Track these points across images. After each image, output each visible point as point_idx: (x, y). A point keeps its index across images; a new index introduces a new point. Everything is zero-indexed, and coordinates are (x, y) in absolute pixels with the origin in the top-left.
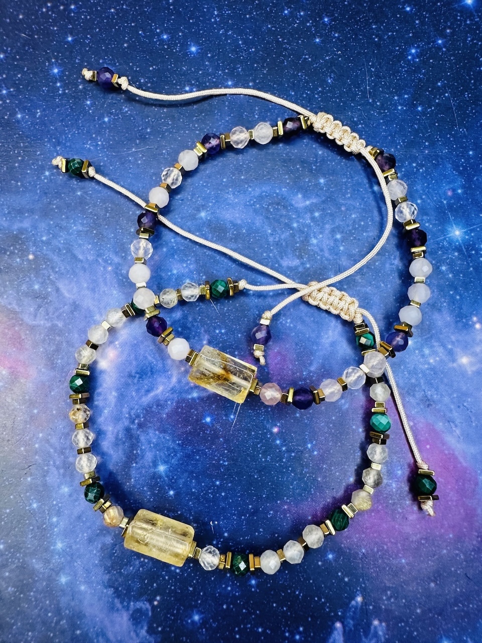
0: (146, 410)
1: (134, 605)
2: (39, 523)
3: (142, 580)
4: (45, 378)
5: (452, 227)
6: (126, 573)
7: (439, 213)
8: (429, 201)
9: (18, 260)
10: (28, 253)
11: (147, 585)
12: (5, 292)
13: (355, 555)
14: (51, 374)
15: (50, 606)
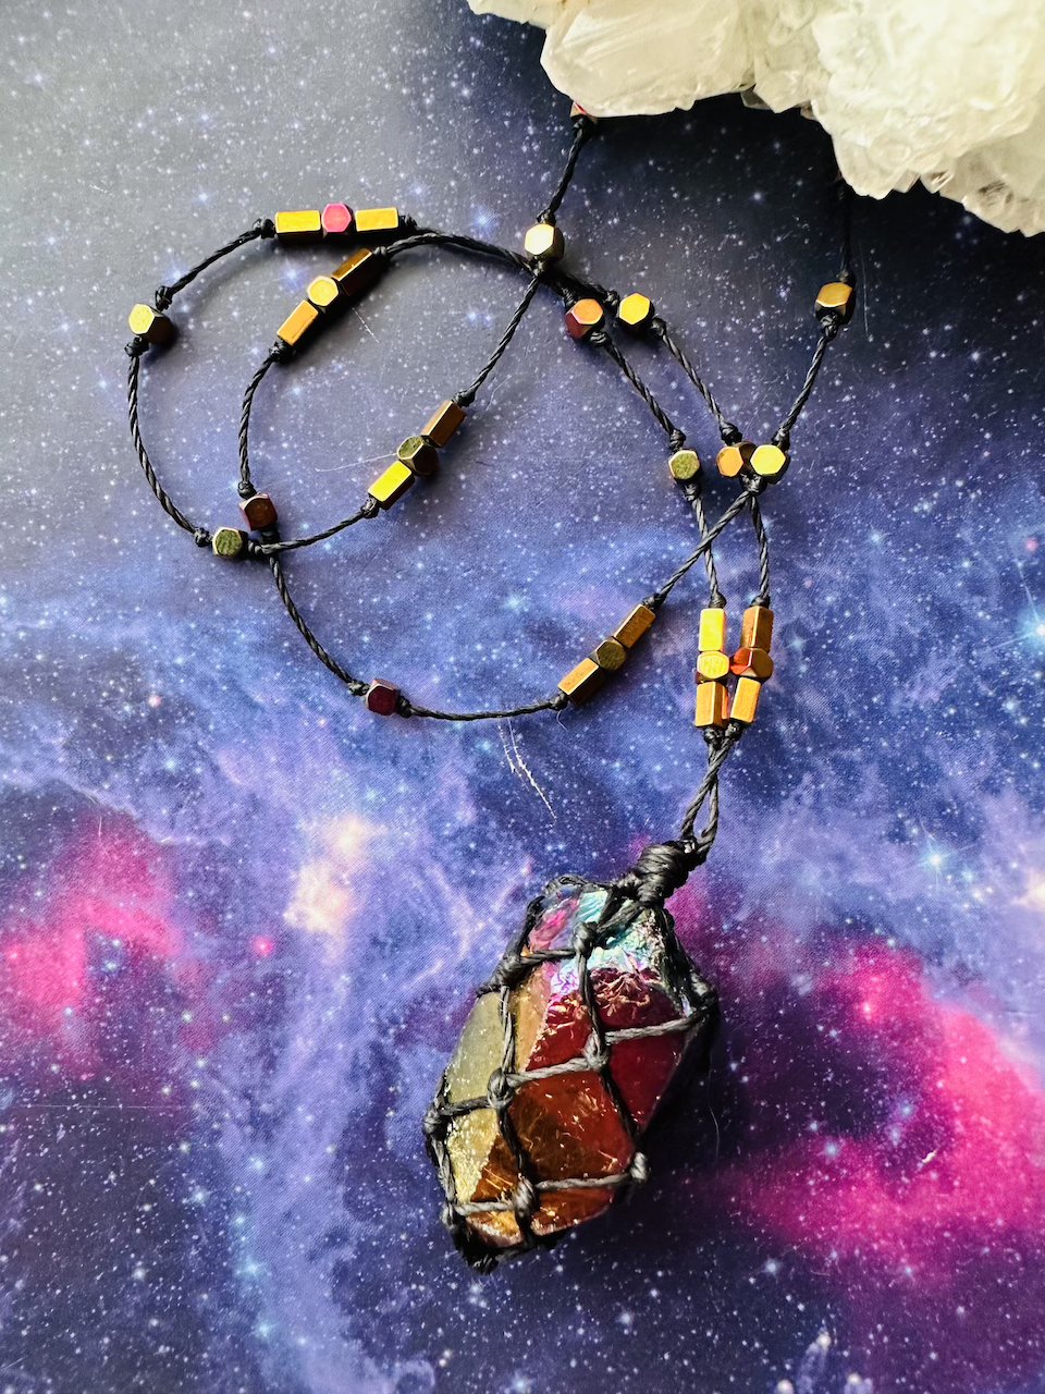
0: (412, 1010)
1: (401, 1367)
2: (209, 1229)
3: (414, 1323)
4: (203, 952)
5: (1032, 616)
6: (384, 1311)
7: (1007, 589)
8: (986, 563)
9: (127, 708)
10: (147, 694)
11: (425, 1332)
12: (106, 775)
13: (819, 1263)
14: (214, 942)
15: (242, 1376)
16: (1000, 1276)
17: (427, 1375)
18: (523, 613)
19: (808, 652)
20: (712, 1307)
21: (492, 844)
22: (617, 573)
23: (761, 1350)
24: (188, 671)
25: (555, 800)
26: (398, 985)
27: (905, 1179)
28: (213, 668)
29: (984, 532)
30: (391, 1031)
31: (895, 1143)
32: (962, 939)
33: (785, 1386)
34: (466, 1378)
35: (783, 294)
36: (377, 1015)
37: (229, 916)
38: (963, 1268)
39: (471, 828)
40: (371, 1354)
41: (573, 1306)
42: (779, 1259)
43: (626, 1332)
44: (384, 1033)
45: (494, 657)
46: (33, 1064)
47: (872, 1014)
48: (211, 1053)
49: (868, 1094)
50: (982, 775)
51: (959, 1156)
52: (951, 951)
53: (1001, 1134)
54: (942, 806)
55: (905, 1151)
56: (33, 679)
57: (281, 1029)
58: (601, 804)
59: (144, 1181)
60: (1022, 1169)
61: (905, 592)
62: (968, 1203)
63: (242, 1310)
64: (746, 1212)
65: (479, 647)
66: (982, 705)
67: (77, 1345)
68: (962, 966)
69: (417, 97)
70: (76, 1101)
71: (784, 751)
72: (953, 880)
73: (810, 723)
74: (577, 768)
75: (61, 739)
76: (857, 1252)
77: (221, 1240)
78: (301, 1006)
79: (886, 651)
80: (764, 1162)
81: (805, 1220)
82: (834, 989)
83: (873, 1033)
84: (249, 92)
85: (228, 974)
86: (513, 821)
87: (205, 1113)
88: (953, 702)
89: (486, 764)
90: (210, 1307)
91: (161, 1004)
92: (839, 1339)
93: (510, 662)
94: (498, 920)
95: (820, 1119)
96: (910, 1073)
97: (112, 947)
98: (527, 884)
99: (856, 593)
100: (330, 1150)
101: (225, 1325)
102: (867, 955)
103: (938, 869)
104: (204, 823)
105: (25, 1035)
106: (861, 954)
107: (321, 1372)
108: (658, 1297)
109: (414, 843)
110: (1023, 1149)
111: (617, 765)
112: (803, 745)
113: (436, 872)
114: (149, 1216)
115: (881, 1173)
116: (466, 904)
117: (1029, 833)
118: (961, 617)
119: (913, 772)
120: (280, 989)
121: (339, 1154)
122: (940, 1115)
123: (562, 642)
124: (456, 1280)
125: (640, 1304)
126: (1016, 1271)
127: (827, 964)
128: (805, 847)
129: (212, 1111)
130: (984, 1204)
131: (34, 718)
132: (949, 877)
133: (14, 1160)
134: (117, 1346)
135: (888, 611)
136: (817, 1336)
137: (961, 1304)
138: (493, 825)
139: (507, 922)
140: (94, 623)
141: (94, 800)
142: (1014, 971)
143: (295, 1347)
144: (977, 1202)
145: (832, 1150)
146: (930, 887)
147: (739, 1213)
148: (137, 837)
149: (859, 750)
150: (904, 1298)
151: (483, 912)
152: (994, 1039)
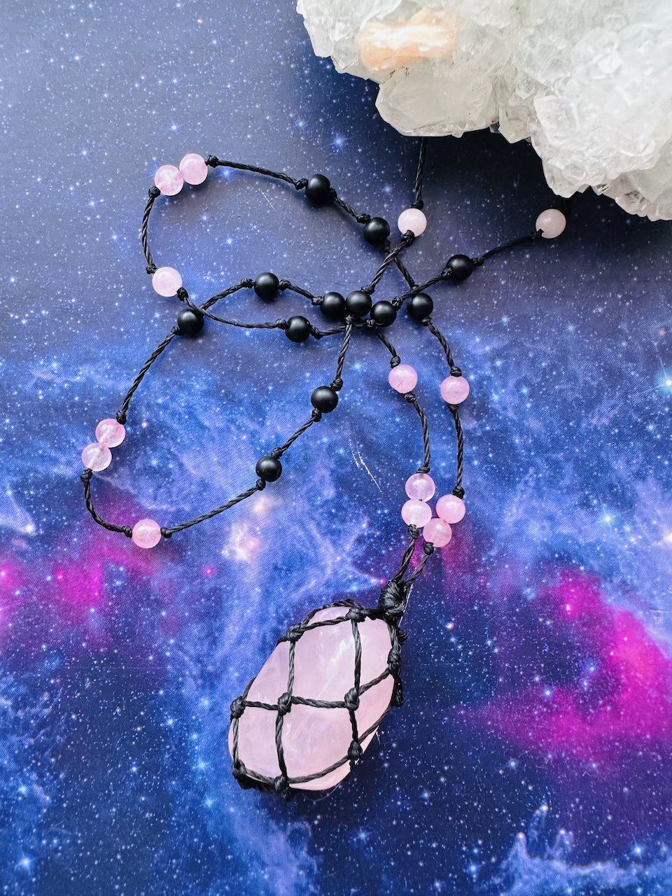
1: (291, 825)
2: (176, 742)
4: (173, 574)
5: (663, 375)
7: (648, 358)
8: (636, 343)
9: (129, 429)
10: (141, 421)
11: (306, 804)
12: (116, 469)
13: (542, 759)
14: (180, 569)
15: (195, 831)
16: (649, 769)
17: (307, 830)
18: (363, 373)
19: (531, 395)
21: (345, 509)
22: (418, 349)
23: (506, 815)
24: (165, 407)
25: (382, 483)
26: (289, 594)
27: (591, 711)
28: (180, 405)
29: (635, 325)
31: (586, 689)
32: (623, 567)
33: (521, 836)
34: (331, 833)
35: (515, 185)
36: (277, 612)
37: (189, 553)
38: (626, 765)
39: (333, 500)
40: (273, 818)
41: (395, 787)
42: (517, 758)
43: (426, 803)
44: (282, 623)
45: (346, 399)
46: (71, 642)
47: (573, 611)
48: (178, 635)
49: (570, 659)
50: (634, 468)
51: (624, 697)
52: (617, 573)
53: (648, 683)
54: (611, 487)
55: (592, 694)
56: (73, 412)
57: (220, 620)
59: (137, 713)
60: (662, 704)
61: (587, 360)
62: (629, 725)
63: (196, 791)
64: (497, 730)
66: (634, 427)
67: (96, 813)
68: (624, 582)
69: (301, 70)
70: (97, 665)
71: (519, 454)
72: (619, 529)
73: (533, 437)
74: (396, 465)
76: (563, 755)
77: (184, 748)
78: (231, 607)
79: (577, 395)
80: (507, 701)
81: (533, 736)
82: (548, 596)
83: (572, 623)
84: (201, 65)
85: (187, 588)
86: (357, 496)
87: (173, 671)
88: (617, 425)
89: (341, 461)
90: (177, 789)
91: (148, 605)
92: (553, 808)
93: (356, 401)
94: (349, 555)
95: (541, 674)
96: (594, 646)
97: (119, 571)
98: (366, 534)
99: (559, 361)
101: (185, 800)
102: (567, 575)
103: (609, 524)
104: (174, 498)
105: (67, 626)
106: (565, 575)
107: (243, 828)
108: (446, 782)
109: (299, 510)
110: (662, 693)
111: (419, 462)
112: (529, 451)
113: (312, 526)
114: (139, 733)
115: (577, 707)
116: (330, 546)
117: (663, 503)
118: (621, 375)
119: (595, 466)
120: (220, 596)
122: (612, 671)
125: (434, 786)
126: (658, 767)
127: (544, 581)
128: (531, 512)
129: (178, 670)
130: (639, 725)
131: (74, 436)
132: (616, 529)
133: (59, 700)
134: (121, 813)
135: (578, 371)
136: (541, 805)
137: (626, 786)
138: (346, 498)
139: (354, 557)
140: (109, 378)
141: (109, 484)
142: (655, 585)
143: (228, 813)
144: (635, 724)
145: (548, 693)
146: (605, 535)
147: (493, 731)
148: (134, 505)
149: (562, 454)
150: (592, 782)
151: (340, 549)
152: (644, 626)
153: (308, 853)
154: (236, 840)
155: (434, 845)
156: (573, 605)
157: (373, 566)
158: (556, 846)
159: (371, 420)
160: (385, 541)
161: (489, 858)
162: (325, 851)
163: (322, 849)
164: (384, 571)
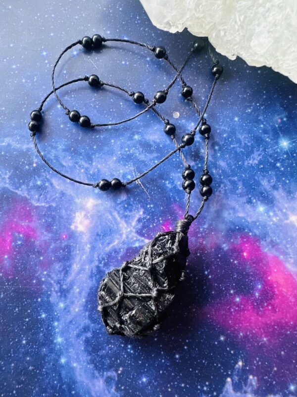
1: (106, 374)
2: (46, 327)
3: (110, 358)
4: (47, 238)
5: (282, 141)
6: (101, 354)
7: (274, 133)
8: (268, 126)
9: (27, 167)
10: (33, 163)
11: (114, 362)
12: (20, 186)
13: (237, 337)
14: (50, 235)
15: (55, 377)
16: (294, 341)
17: (115, 376)
18: (139, 140)
19: (220, 150)
20: (204, 352)
21: (132, 205)
23: (220, 367)
25: (150, 193)
26: (104, 248)
27: (261, 309)
28: (52, 155)
29: (266, 117)
30: (103, 262)
31: (257, 297)
32: (271, 233)
33: (229, 380)
34: (127, 378)
36: (99, 258)
37: (55, 227)
38: (282, 339)
39: (125, 200)
40: (96, 369)
41: (161, 352)
42: (224, 335)
43: (177, 361)
44: (101, 263)
45: (131, 152)
47: (246, 256)
48: (48, 269)
49: (248, 281)
50: (272, 184)
51: (277, 301)
52: (269, 236)
53: (289, 294)
54: (262, 193)
55: (261, 300)
57: (69, 262)
58: (163, 193)
59: (27, 311)
61: (246, 133)
62: (281, 317)
63: (56, 354)
65: (127, 149)
66: (270, 165)
67: (3, 367)
68: (272, 241)
70: (7, 285)
71: (215, 178)
72: (267, 214)
73: (222, 170)
74: (156, 183)
75: (8, 176)
77: (50, 330)
78: (75, 255)
79: (242, 150)
80: (217, 304)
81: (231, 323)
82: (234, 248)
83: (248, 262)
85: (54, 245)
86: (138, 198)
87: (46, 288)
88: (262, 164)
90: (46, 353)
91: (34, 254)
92: (245, 363)
93: (136, 153)
94: (134, 228)
95: (234, 289)
96: (260, 274)
97: (20, 237)
98: (142, 217)
99: (232, 134)
100: (84, 300)
101: (51, 359)
103: (262, 212)
106: (242, 238)
107: (80, 375)
108: (187, 349)
109: (109, 205)
111: (167, 182)
112: (220, 176)
113: (115, 214)
114: (27, 322)
115: (254, 307)
116: (124, 223)
117: (288, 201)
118: (262, 140)
119: (253, 183)
120: (70, 249)
121: (87, 302)
122: (270, 288)
123: (150, 148)
124: (123, 344)
125: (182, 352)
127: (232, 241)
130: (286, 317)
134: (16, 367)
135: (241, 139)
136: (238, 362)
137: (282, 351)
138: (132, 199)
139: (137, 229)
140: (19, 143)
141: (16, 193)
142: (287, 242)
143: (73, 367)
144: (284, 316)
145: (238, 299)
146: (260, 217)
147: (211, 320)
148: (28, 204)
149: (236, 178)
150: (264, 349)
151: (129, 225)
152: (284, 263)
153: (115, 390)
154: (77, 382)
155: (183, 385)
156: (247, 253)
157: (146, 233)
158: (248, 385)
159: (143, 162)
160: (152, 220)
161: (213, 393)
162: (125, 388)
163: (123, 388)
164: (152, 236)
